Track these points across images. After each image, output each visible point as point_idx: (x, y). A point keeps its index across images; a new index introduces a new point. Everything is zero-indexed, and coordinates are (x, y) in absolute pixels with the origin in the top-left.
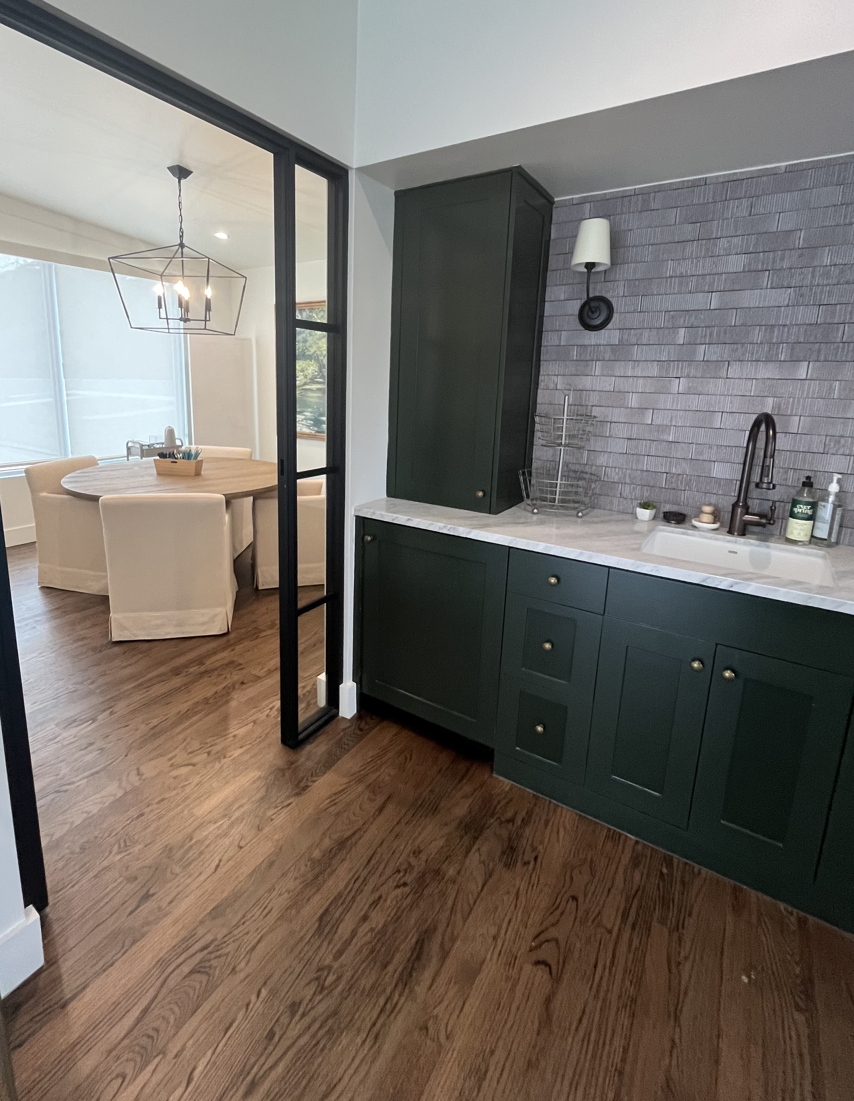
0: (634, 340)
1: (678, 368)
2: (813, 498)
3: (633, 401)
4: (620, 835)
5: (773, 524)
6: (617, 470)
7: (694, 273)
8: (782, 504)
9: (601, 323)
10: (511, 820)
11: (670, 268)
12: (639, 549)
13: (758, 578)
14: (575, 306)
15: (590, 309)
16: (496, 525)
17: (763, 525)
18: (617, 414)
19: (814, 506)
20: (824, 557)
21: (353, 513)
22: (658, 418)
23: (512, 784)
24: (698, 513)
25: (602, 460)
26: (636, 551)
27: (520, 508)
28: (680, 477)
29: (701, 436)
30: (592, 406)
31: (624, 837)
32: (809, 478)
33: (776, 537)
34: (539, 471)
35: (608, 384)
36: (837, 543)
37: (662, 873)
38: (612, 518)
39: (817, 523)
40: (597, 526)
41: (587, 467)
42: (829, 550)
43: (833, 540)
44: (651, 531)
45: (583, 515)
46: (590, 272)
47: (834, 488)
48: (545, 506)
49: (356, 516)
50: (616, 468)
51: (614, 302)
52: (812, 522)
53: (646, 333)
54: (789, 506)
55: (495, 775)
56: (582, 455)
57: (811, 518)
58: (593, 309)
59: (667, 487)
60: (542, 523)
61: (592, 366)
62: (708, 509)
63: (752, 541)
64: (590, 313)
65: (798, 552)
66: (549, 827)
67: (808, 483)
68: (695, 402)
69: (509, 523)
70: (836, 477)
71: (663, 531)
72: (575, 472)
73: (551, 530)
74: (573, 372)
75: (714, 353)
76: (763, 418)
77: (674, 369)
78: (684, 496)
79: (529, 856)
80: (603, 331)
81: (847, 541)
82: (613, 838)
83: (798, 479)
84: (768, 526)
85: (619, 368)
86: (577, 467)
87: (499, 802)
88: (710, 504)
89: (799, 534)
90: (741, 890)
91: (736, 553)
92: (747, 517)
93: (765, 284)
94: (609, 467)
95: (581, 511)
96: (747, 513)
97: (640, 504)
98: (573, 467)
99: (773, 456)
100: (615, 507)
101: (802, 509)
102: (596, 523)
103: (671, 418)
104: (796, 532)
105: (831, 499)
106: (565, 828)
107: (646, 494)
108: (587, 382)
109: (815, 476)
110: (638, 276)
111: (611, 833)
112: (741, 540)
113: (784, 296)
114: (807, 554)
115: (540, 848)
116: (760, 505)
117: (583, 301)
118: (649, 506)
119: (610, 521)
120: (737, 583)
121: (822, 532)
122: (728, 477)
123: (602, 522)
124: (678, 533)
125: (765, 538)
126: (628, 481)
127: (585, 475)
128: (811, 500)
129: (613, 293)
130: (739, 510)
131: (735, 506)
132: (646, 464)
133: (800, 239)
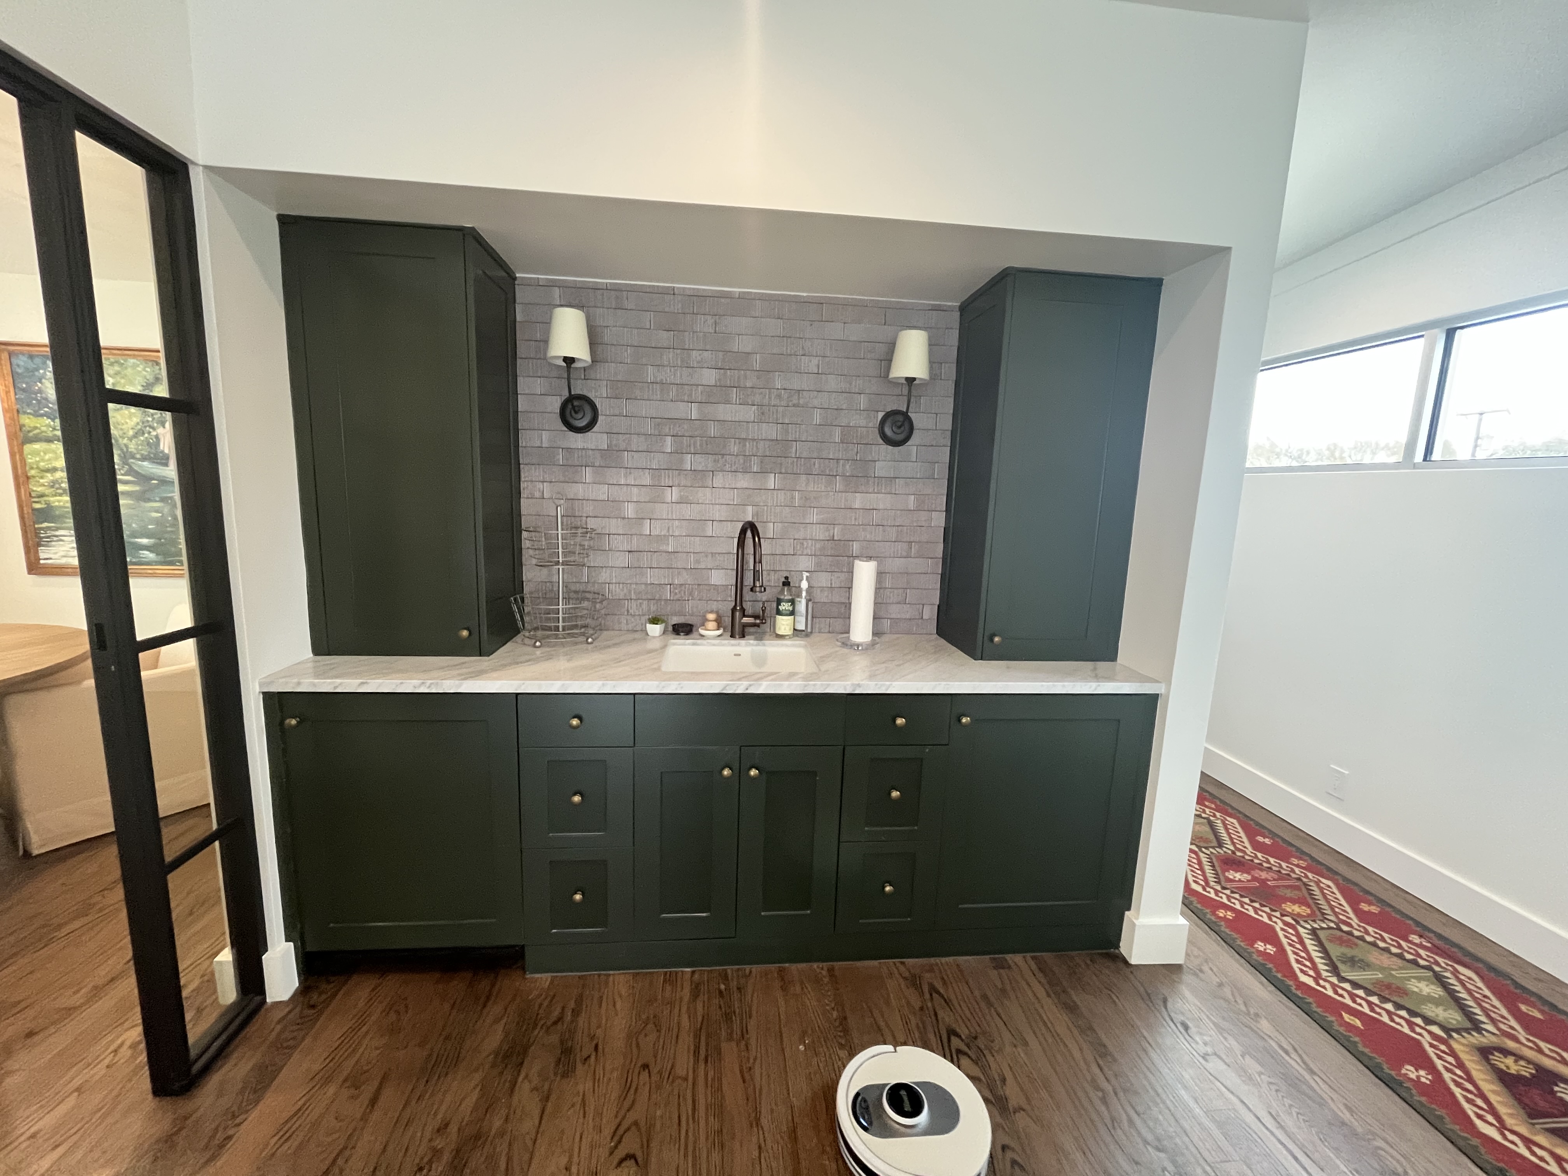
0: (623, 446)
1: (669, 476)
2: (791, 595)
3: (630, 511)
4: (677, 973)
5: (765, 623)
6: (621, 585)
7: (673, 381)
8: (769, 603)
9: (586, 425)
10: (560, 1019)
11: (650, 373)
12: (659, 669)
13: (765, 677)
14: (555, 404)
15: (573, 407)
16: (494, 670)
17: (758, 626)
18: (613, 526)
19: (793, 602)
20: (805, 646)
21: (258, 689)
22: (655, 528)
23: (552, 977)
24: (704, 622)
25: (604, 576)
26: (656, 671)
27: (517, 642)
28: (683, 588)
29: (697, 544)
30: (587, 517)
31: (680, 973)
32: (786, 578)
33: (768, 634)
34: (533, 596)
35: (602, 492)
36: (811, 632)
37: (721, 992)
38: (623, 638)
39: (797, 618)
40: (611, 650)
41: (589, 586)
42: (808, 639)
43: (809, 630)
44: (665, 647)
45: (594, 640)
46: (570, 367)
47: (804, 585)
48: (548, 637)
49: (264, 693)
50: (619, 583)
51: (597, 402)
52: (793, 617)
53: (635, 438)
54: (774, 605)
55: (528, 976)
56: (582, 572)
57: (792, 613)
58: (576, 409)
59: (672, 598)
60: (549, 658)
61: (582, 473)
62: (711, 616)
63: (752, 642)
64: (573, 412)
65: (787, 646)
66: (604, 1004)
67: (786, 583)
68: (687, 511)
69: (510, 664)
70: (805, 575)
71: (674, 644)
72: (576, 592)
73: (561, 664)
74: (562, 479)
75: (701, 462)
76: (747, 526)
77: (665, 477)
78: (689, 606)
79: (588, 1049)
80: (589, 434)
81: (817, 630)
82: (671, 980)
83: (779, 580)
84: (761, 625)
85: (613, 476)
86: (578, 587)
87: (540, 1007)
88: (711, 612)
89: (785, 629)
90: (784, 969)
91: (740, 655)
92: (745, 620)
93: (734, 400)
94: (612, 583)
95: (591, 636)
96: (744, 616)
97: (649, 619)
98: (573, 588)
99: (760, 562)
100: (624, 626)
101: (785, 607)
102: (609, 647)
103: (669, 528)
104: (783, 628)
105: (804, 594)
106: (621, 996)
107: (653, 608)
108: (579, 490)
109: (790, 574)
110: (620, 378)
111: (668, 975)
112: (743, 642)
113: (750, 413)
114: (793, 646)
115: (599, 1032)
116: (753, 607)
117: (563, 398)
118: (658, 621)
119: (623, 642)
120: (750, 685)
121: (801, 626)
122: (724, 583)
123: (615, 645)
124: (689, 644)
125: (760, 638)
126: (633, 596)
127: (588, 595)
128: (790, 598)
129: (595, 392)
130: (738, 613)
131: (734, 610)
132: (651, 577)
133: (757, 361)
